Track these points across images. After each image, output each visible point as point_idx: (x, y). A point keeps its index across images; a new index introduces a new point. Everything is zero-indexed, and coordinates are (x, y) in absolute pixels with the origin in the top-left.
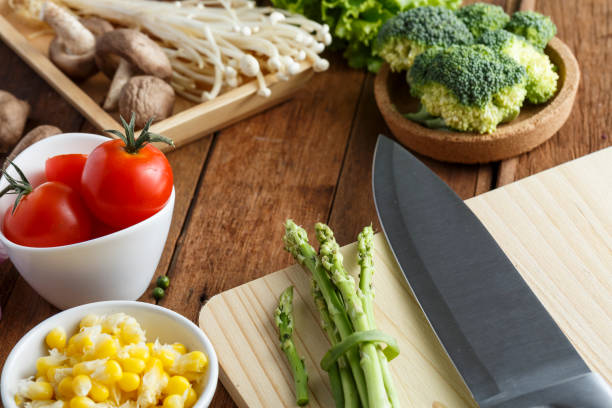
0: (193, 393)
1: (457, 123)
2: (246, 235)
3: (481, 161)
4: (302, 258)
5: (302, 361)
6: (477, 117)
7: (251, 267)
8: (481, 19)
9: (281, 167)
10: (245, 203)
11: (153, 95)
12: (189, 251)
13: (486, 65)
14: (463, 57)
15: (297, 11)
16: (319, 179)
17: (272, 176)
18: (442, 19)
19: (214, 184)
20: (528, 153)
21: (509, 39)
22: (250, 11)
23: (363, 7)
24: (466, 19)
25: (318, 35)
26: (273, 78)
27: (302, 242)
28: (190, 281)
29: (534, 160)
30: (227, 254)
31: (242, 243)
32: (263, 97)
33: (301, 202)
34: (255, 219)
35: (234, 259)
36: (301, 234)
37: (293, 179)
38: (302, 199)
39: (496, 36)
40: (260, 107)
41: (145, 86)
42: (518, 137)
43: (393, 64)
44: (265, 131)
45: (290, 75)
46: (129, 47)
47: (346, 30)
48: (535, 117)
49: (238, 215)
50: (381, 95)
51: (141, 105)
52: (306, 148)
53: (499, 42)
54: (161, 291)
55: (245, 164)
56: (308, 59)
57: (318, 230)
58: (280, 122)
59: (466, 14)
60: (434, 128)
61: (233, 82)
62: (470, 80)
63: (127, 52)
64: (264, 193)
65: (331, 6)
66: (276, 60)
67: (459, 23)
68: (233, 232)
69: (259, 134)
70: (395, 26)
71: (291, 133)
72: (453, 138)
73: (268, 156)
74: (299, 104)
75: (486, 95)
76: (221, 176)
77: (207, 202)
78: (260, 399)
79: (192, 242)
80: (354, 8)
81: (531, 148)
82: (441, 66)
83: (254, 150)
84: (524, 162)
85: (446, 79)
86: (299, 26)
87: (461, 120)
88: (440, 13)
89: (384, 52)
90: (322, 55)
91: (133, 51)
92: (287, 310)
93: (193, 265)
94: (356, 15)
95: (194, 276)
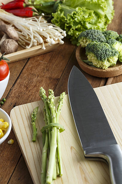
0: (3, 134)
1: (96, 65)
2: (31, 89)
3: (102, 77)
4: (43, 99)
5: (36, 129)
6: (102, 64)
7: (30, 99)
8: (110, 35)
9: (45, 71)
10: (32, 80)
11: (12, 45)
12: (14, 92)
13: (106, 49)
14: (100, 46)
15: (58, 25)
16: (55, 76)
17: (42, 73)
18: (98, 34)
19: (25, 73)
20: (117, 76)
21: (115, 42)
22: (44, 24)
23: (77, 27)
24: (105, 35)
25: (62, 33)
26: (47, 44)
27: (43, 94)
28: (12, 101)
29: (118, 79)
30: (24, 94)
31: (29, 91)
32: (43, 50)
33: (49, 82)
34: (34, 85)
35: (26, 96)
36: (44, 92)
37: (48, 75)
38: (49, 81)
39: (112, 41)
40: (43, 52)
41: (9, 42)
42: (114, 71)
43: (82, 45)
44: (43, 59)
45: (52, 44)
46: (7, 30)
47: (71, 33)
48: (119, 66)
49: (30, 83)
50: (77, 54)
51: (7, 47)
52: (54, 66)
53: (113, 43)
54: (3, 103)
55: (35, 68)
56: (58, 40)
57: (49, 91)
58: (48, 57)
59: (106, 33)
60: (90, 65)
61: (36, 44)
62: (101, 53)
63: (6, 31)
64: (39, 78)
65: (68, 25)
66: (48, 40)
67: (103, 35)
68: (27, 88)
69: (41, 60)
70: (84, 34)
71: (50, 61)
72: (95, 69)
73: (42, 67)
74: (55, 53)
75: (105, 58)
76: (28, 71)
77: (22, 78)
78: (22, 138)
79: (15, 89)
80: (74, 27)
81: (118, 75)
82: (94, 48)
83: (39, 65)
84: (115, 79)
85: (94, 52)
86: (57, 30)
87: (98, 64)
88: (97, 32)
89: (80, 41)
90: (62, 40)
91: (8, 31)
92: (35, 113)
93: (14, 96)
94: (74, 29)
95: (13, 99)
